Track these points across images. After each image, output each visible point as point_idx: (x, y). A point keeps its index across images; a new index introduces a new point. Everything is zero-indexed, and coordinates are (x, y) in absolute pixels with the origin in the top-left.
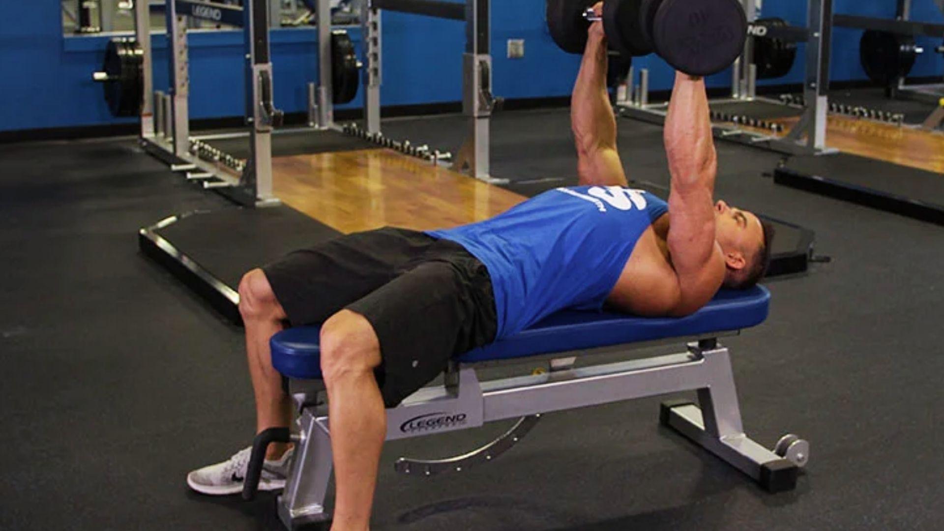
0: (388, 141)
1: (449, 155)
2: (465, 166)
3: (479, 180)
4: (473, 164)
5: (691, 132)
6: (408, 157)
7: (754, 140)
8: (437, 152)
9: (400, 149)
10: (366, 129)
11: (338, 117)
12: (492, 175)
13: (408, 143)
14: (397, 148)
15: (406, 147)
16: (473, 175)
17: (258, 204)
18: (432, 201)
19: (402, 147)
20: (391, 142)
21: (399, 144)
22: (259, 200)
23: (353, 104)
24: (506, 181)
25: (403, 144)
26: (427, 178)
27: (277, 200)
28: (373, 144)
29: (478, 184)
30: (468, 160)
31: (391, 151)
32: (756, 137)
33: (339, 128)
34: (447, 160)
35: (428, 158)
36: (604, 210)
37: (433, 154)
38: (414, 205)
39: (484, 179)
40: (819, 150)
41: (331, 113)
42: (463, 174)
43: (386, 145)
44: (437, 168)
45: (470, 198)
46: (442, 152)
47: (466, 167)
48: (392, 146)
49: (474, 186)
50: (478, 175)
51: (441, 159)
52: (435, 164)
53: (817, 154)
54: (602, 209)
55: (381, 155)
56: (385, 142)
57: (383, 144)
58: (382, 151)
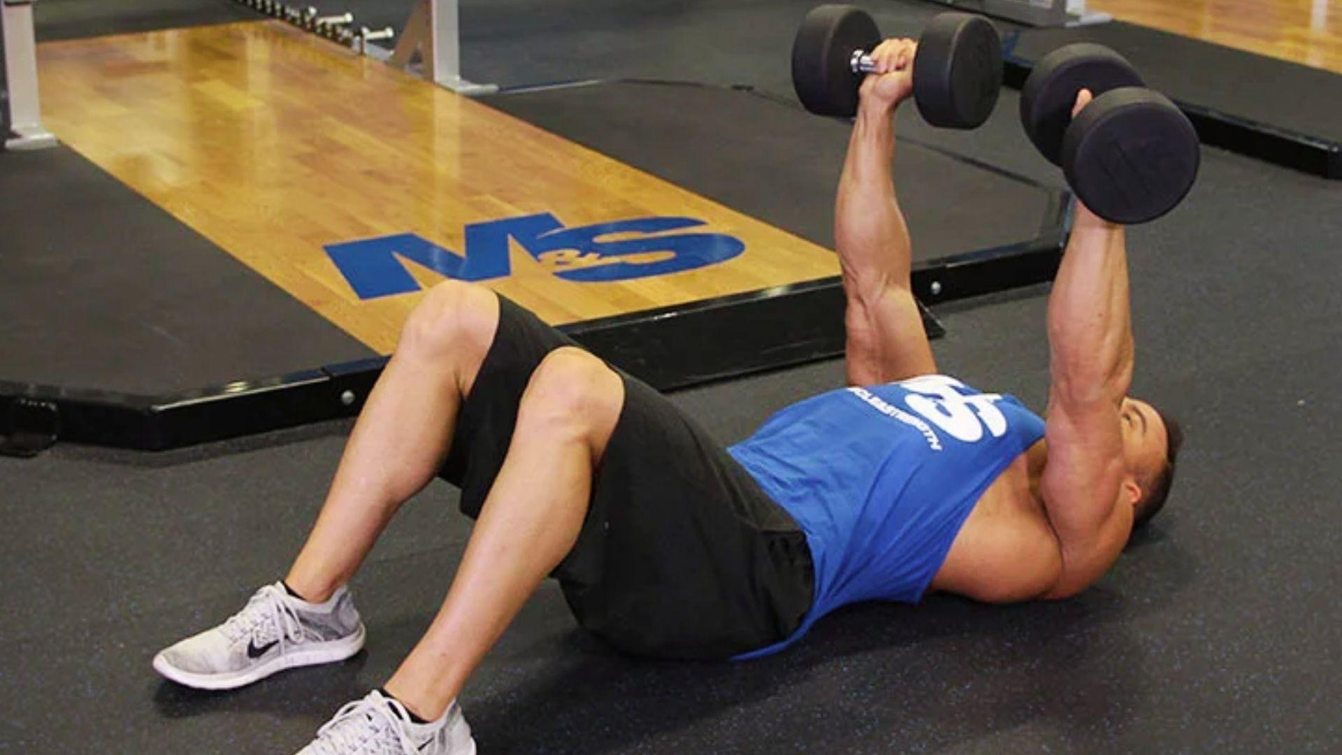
0: (278, 7)
1: (389, 33)
2: (416, 58)
3: (439, 86)
4: (429, 54)
5: (1097, 321)
6: (312, 37)
8: (365, 31)
9: (299, 22)
12: (466, 74)
13: (313, 11)
14: (293, 21)
15: (308, 19)
16: (428, 76)
17: (10, 143)
18: (346, 134)
19: (302, 18)
20: (283, 10)
21: (294, 13)
22: (14, 136)
24: (492, 88)
25: (304, 12)
26: (345, 82)
27: (47, 136)
29: (438, 94)
30: (420, 46)
31: (277, 23)
34: (386, 43)
35: (347, 43)
36: (939, 448)
37: (360, 34)
38: (310, 142)
39: (449, 85)
40: (1076, 18)
42: (409, 74)
43: (273, 15)
44: (365, 61)
45: (422, 125)
46: (372, 30)
47: (417, 60)
48: (284, 16)
49: (430, 101)
50: (438, 77)
51: (371, 41)
52: (362, 53)
53: (1070, 24)
54: (936, 446)
55: (266, 32)
56: (274, 12)
57: (269, 10)
58: (266, 23)
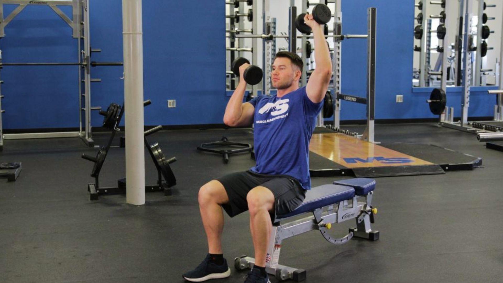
3: (370, 142)
4: (368, 137)
6: (347, 136)
7: (468, 130)
9: (345, 132)
10: (334, 126)
11: (325, 123)
12: (375, 141)
14: (344, 132)
15: (347, 132)
16: (368, 141)
20: (342, 131)
23: (330, 119)
24: (380, 143)
28: (336, 131)
29: (369, 144)
31: (341, 133)
32: (469, 129)
33: (325, 127)
34: (361, 137)
35: (354, 136)
39: (372, 142)
41: (323, 122)
42: (365, 141)
43: (340, 132)
47: (366, 138)
48: (342, 132)
50: (370, 140)
52: (356, 137)
55: (338, 135)
56: (340, 131)
57: (339, 131)
58: (339, 134)
